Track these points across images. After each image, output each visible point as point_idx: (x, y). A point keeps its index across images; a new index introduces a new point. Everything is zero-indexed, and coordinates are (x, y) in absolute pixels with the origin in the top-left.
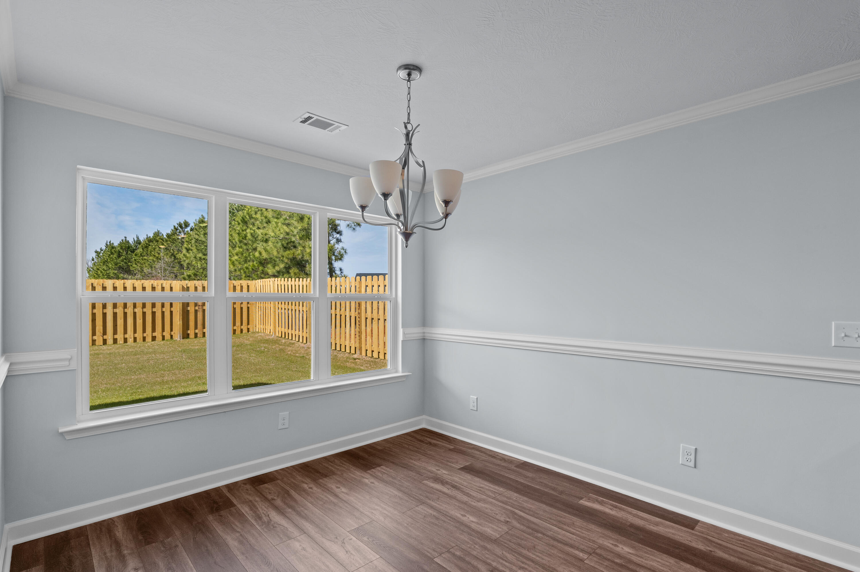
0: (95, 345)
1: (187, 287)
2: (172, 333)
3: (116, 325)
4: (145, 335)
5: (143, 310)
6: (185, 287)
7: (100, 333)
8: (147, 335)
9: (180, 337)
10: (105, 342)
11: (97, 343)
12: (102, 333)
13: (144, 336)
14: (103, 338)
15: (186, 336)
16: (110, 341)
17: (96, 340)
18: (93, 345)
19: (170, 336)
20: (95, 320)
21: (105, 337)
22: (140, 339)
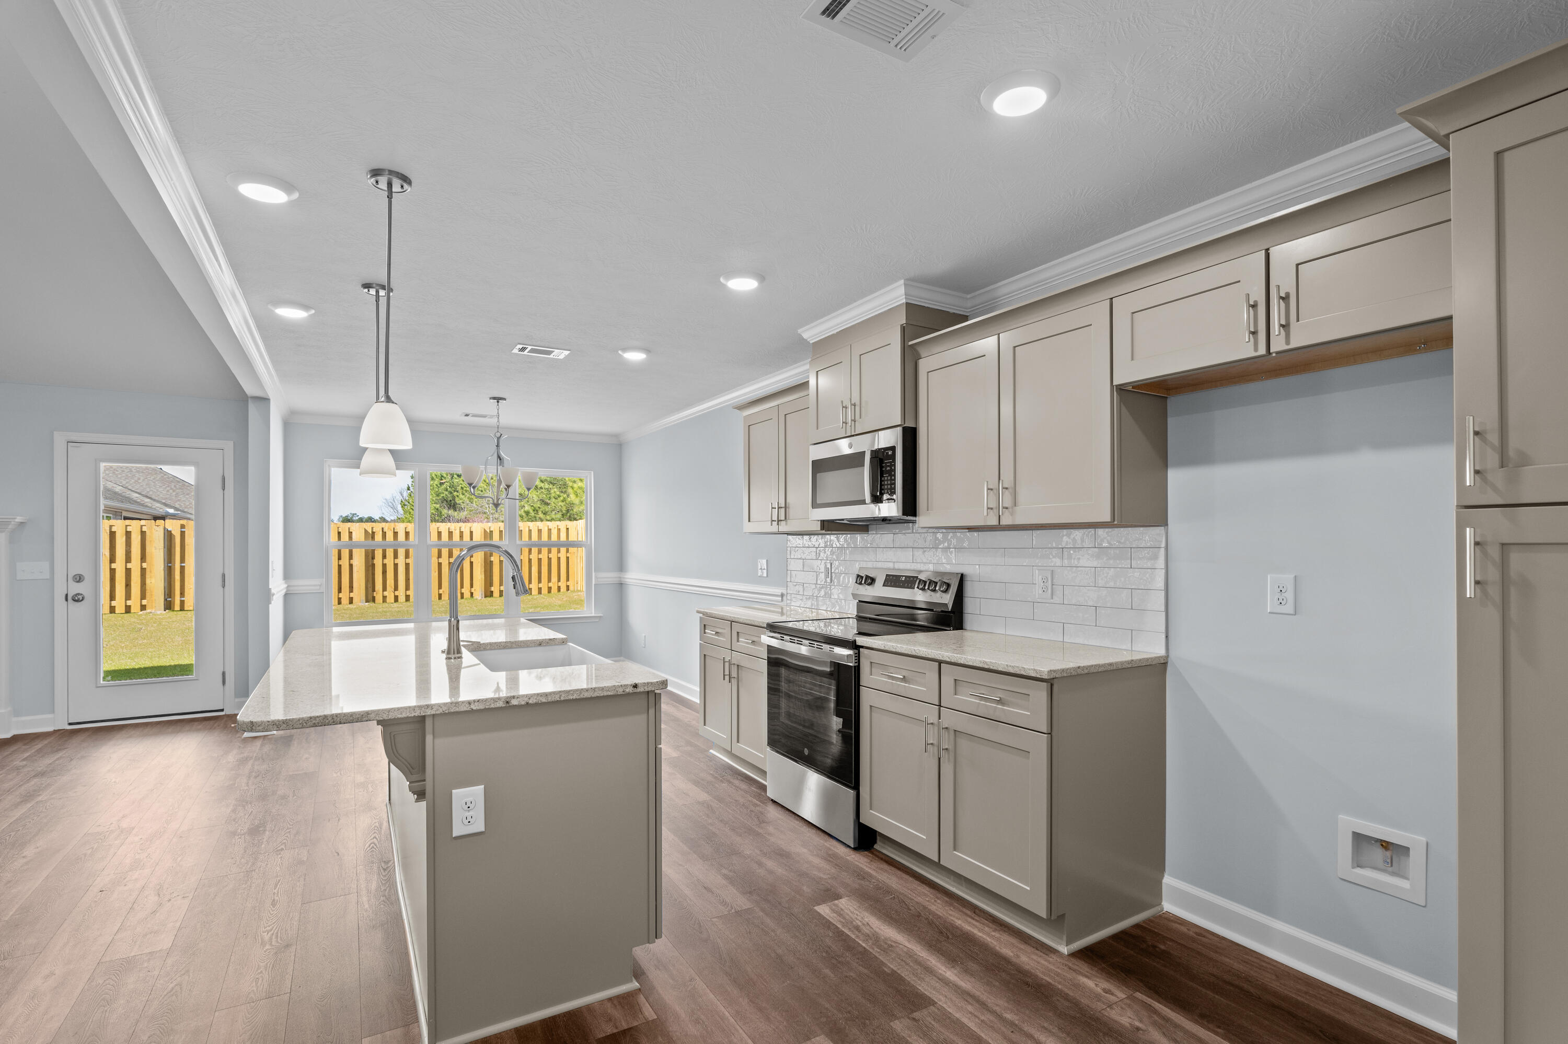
0: (386, 602)
1: (490, 531)
2: (473, 590)
3: (409, 579)
4: (441, 591)
5: (438, 560)
6: (488, 531)
7: (392, 587)
8: (443, 592)
9: (482, 594)
10: (396, 599)
11: (388, 600)
12: (393, 587)
13: (440, 593)
14: (394, 594)
15: (489, 593)
16: (402, 598)
17: (386, 596)
18: (383, 602)
19: (470, 594)
20: (386, 572)
21: (397, 593)
22: (435, 596)
